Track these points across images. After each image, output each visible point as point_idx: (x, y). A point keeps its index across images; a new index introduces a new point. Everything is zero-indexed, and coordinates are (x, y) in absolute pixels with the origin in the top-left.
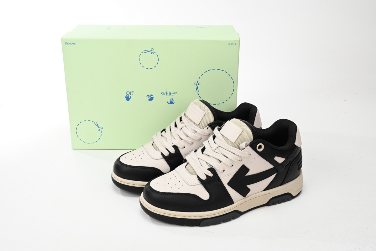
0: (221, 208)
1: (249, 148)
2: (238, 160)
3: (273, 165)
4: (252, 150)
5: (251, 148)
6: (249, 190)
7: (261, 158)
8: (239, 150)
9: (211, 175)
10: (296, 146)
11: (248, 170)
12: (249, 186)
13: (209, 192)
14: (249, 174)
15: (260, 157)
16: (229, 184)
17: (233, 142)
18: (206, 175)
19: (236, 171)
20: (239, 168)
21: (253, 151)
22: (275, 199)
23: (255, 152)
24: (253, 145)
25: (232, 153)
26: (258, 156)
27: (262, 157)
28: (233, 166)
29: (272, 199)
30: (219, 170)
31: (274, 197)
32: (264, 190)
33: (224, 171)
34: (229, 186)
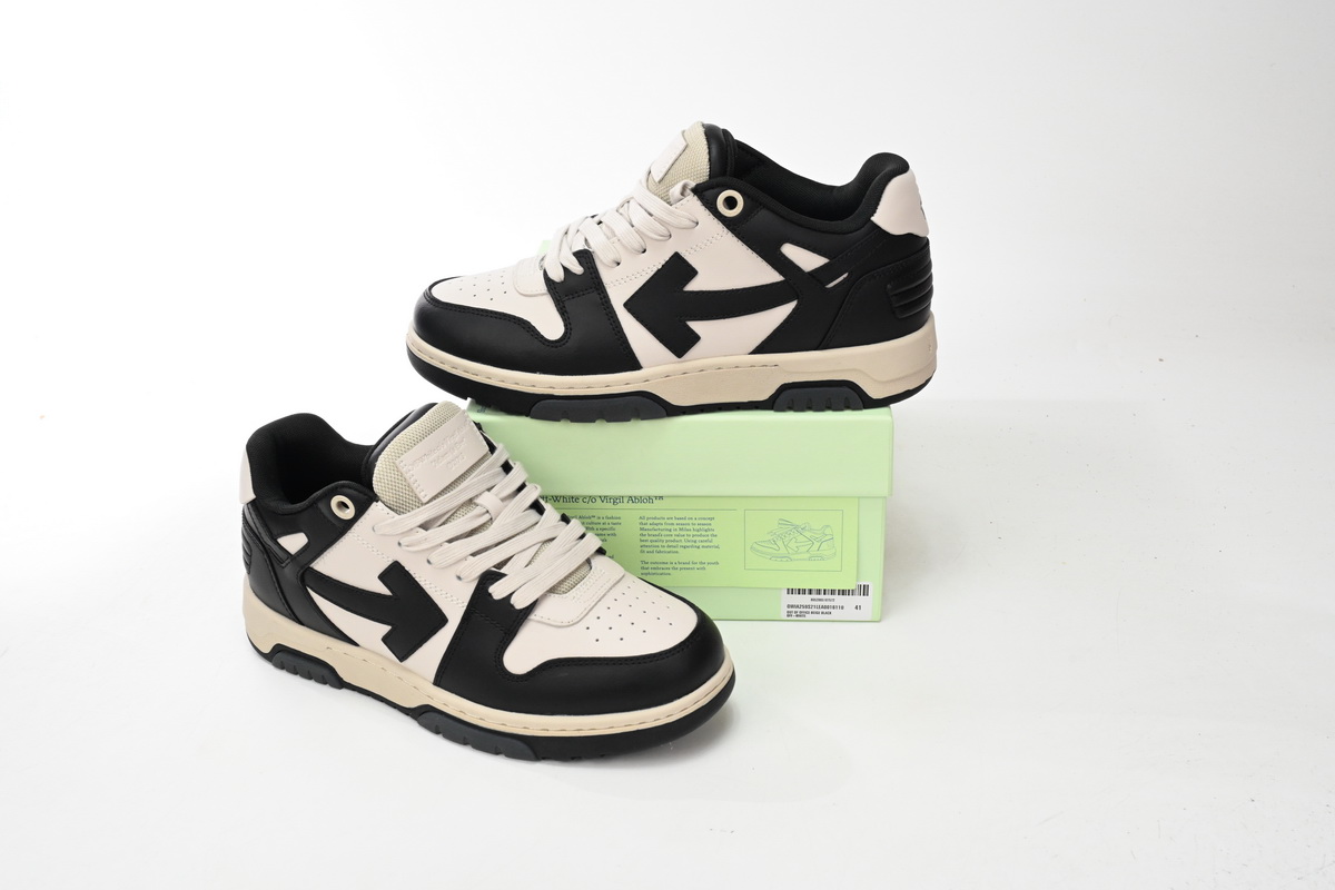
1: (693, 202)
2: (656, 234)
3: (781, 273)
4: (703, 208)
5: (699, 203)
6: (695, 338)
7: (736, 240)
8: (664, 203)
9: (577, 269)
10: (877, 226)
11: (693, 273)
12: (695, 326)
13: (564, 320)
14: (693, 286)
16: (628, 305)
17: (658, 179)
18: (565, 269)
19: (655, 270)
20: (663, 262)
21: (707, 211)
22: (795, 391)
23: (712, 216)
24: (706, 193)
25: (645, 210)
26: (726, 229)
28: (645, 251)
29: (784, 388)
30: (601, 257)
31: (793, 383)
32: (753, 352)
33: (619, 264)
34: (629, 310)
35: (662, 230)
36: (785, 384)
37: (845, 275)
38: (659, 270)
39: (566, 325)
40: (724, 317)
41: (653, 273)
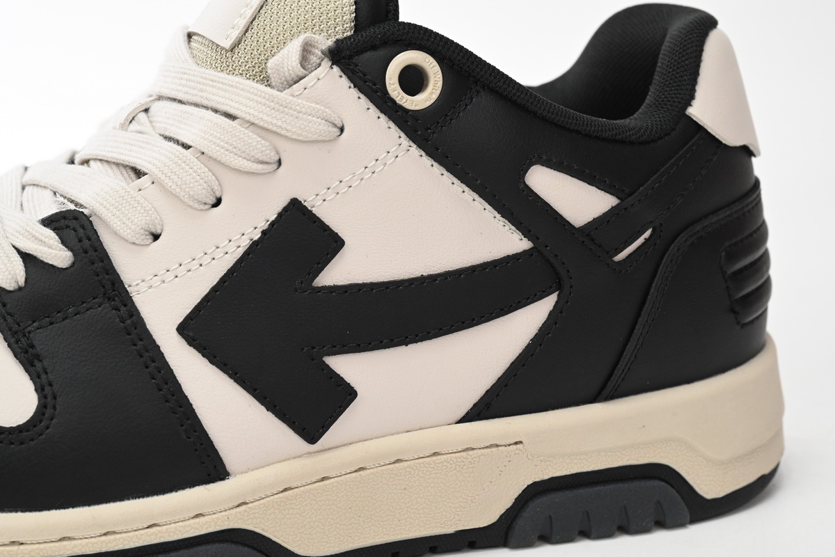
0: (121, 499)
3: (526, 233)
4: (354, 93)
5: (345, 82)
6: (344, 395)
7: (427, 161)
8: (262, 87)
9: (57, 254)
10: (698, 128)
11: (331, 244)
12: (346, 366)
13: (35, 377)
14: (337, 274)
15: (415, 151)
16: (191, 329)
17: (227, 44)
18: (27, 258)
19: (245, 243)
20: (263, 225)
21: (364, 102)
22: (557, 497)
23: (374, 111)
25: (216, 111)
26: (405, 141)
27: (429, 154)
28: (218, 202)
29: (535, 491)
30: (116, 224)
31: (552, 479)
32: (468, 418)
33: (156, 237)
34: (191, 341)
35: (260, 146)
36: (535, 484)
37: (647, 234)
38: (255, 244)
39: (40, 389)
40: (405, 341)
41: (240, 252)
